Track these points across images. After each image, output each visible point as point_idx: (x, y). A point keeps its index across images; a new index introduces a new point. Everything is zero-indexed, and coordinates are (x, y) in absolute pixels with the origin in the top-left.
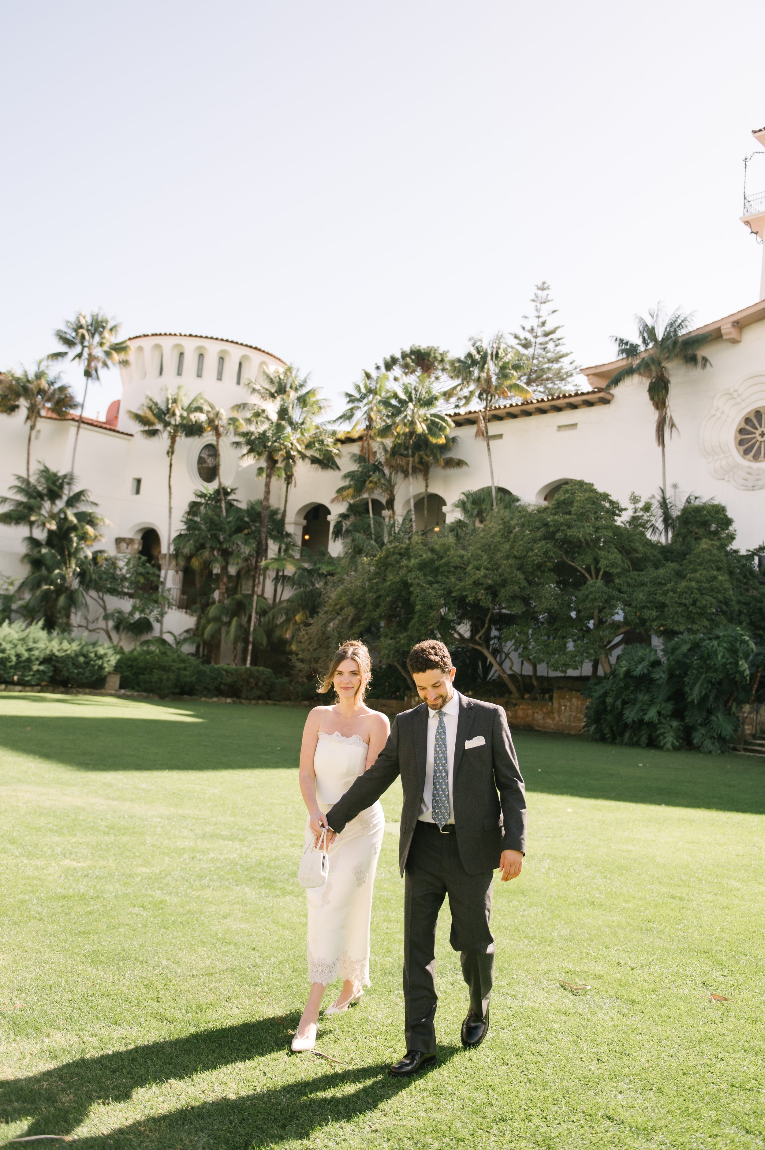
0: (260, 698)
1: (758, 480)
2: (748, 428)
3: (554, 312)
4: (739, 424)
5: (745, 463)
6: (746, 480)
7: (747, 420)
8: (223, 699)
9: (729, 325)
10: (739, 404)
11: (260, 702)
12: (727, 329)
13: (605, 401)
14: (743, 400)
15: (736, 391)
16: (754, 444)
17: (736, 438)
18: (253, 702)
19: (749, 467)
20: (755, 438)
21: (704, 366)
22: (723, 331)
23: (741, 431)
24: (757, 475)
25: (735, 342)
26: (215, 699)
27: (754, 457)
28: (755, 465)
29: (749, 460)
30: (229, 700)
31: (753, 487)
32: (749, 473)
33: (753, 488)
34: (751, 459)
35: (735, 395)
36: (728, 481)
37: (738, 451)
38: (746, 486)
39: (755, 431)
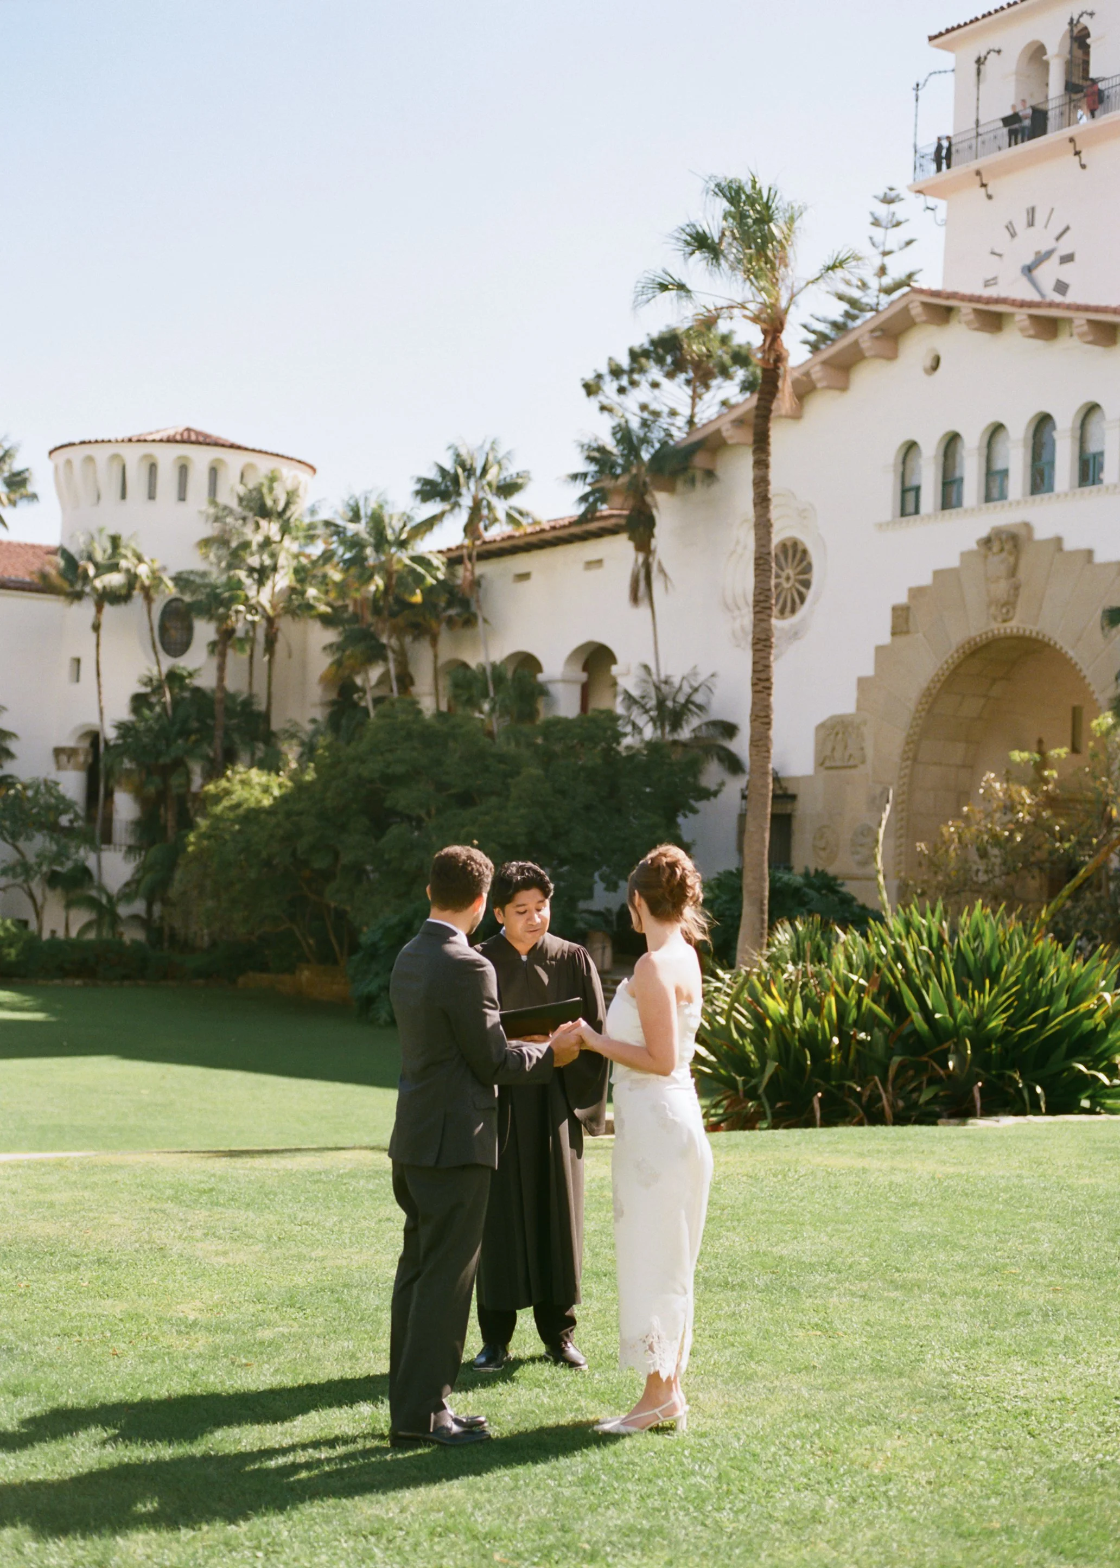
0: (125, 977)
3: (909, 243)
8: (69, 982)
11: (126, 983)
16: (781, 592)
18: (116, 983)
20: (781, 583)
26: (57, 981)
27: (780, 611)
28: (778, 624)
29: (775, 616)
30: (78, 982)
34: (777, 614)
39: (780, 573)
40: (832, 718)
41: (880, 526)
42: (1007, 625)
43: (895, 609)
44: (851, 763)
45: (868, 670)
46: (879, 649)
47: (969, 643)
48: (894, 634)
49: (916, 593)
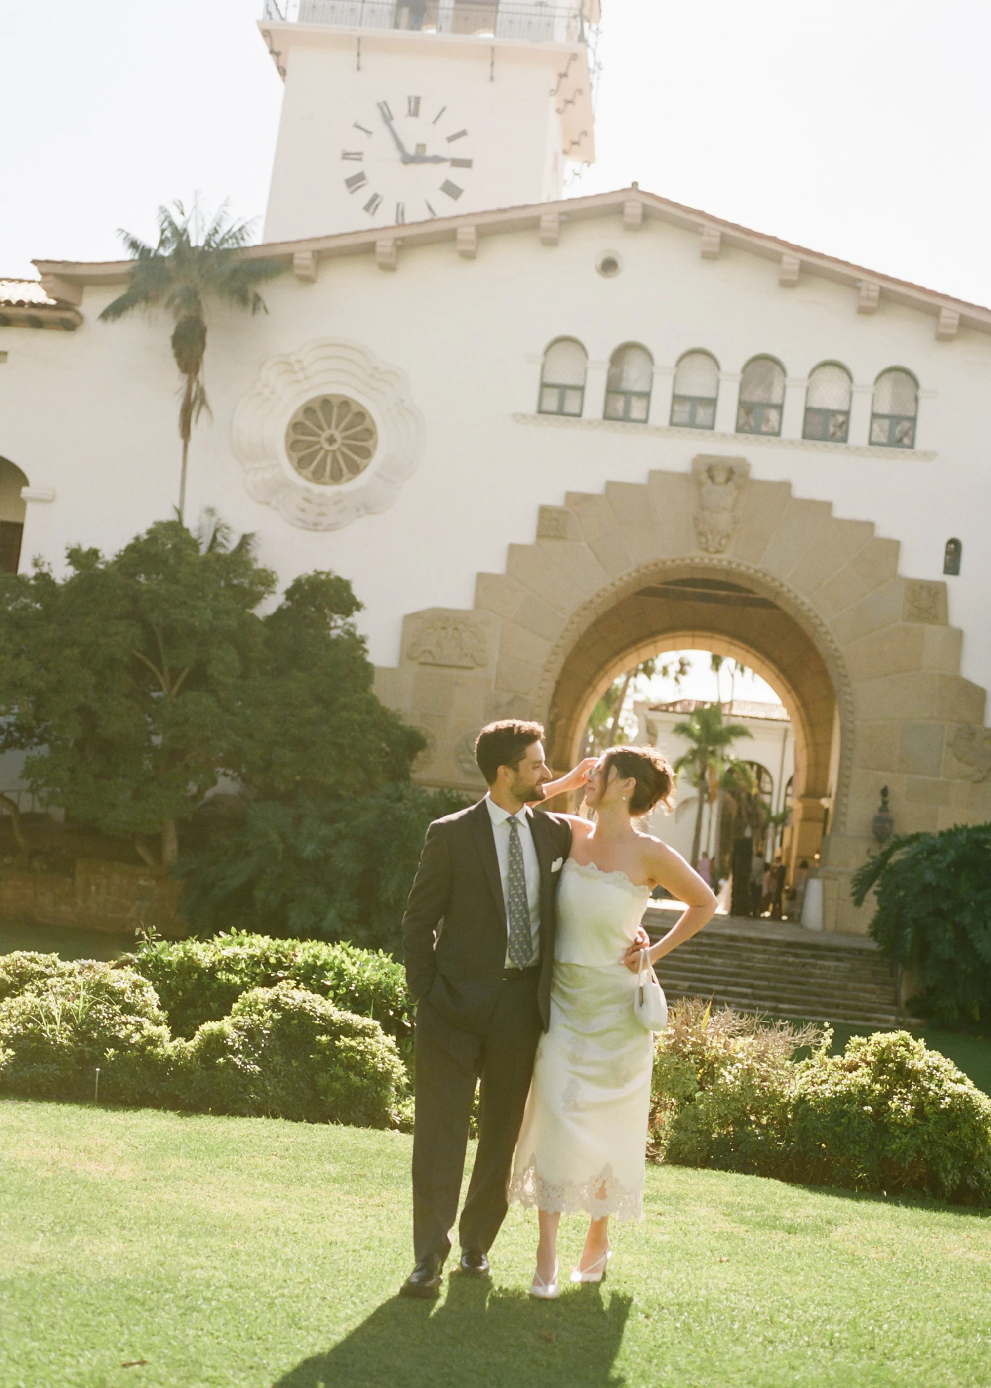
1: (321, 514)
2: (308, 423)
4: (295, 415)
5: (299, 480)
6: (303, 510)
7: (308, 410)
9: (309, 255)
10: (298, 382)
12: (303, 258)
13: (69, 326)
14: (306, 378)
15: (299, 361)
16: (315, 453)
17: (287, 436)
19: (308, 490)
20: (319, 442)
21: (255, 309)
22: (296, 262)
23: (296, 426)
24: (320, 505)
25: (307, 280)
27: (314, 473)
28: (317, 489)
29: (306, 478)
31: (315, 524)
32: (307, 500)
33: (315, 527)
34: (310, 475)
35: (297, 367)
36: (276, 509)
37: (290, 458)
38: (304, 521)
39: (320, 432)
40: (433, 610)
41: (520, 418)
42: (719, 556)
43: (544, 511)
44: (467, 662)
45: (496, 565)
46: (513, 550)
47: (656, 565)
48: (540, 536)
49: (576, 500)
